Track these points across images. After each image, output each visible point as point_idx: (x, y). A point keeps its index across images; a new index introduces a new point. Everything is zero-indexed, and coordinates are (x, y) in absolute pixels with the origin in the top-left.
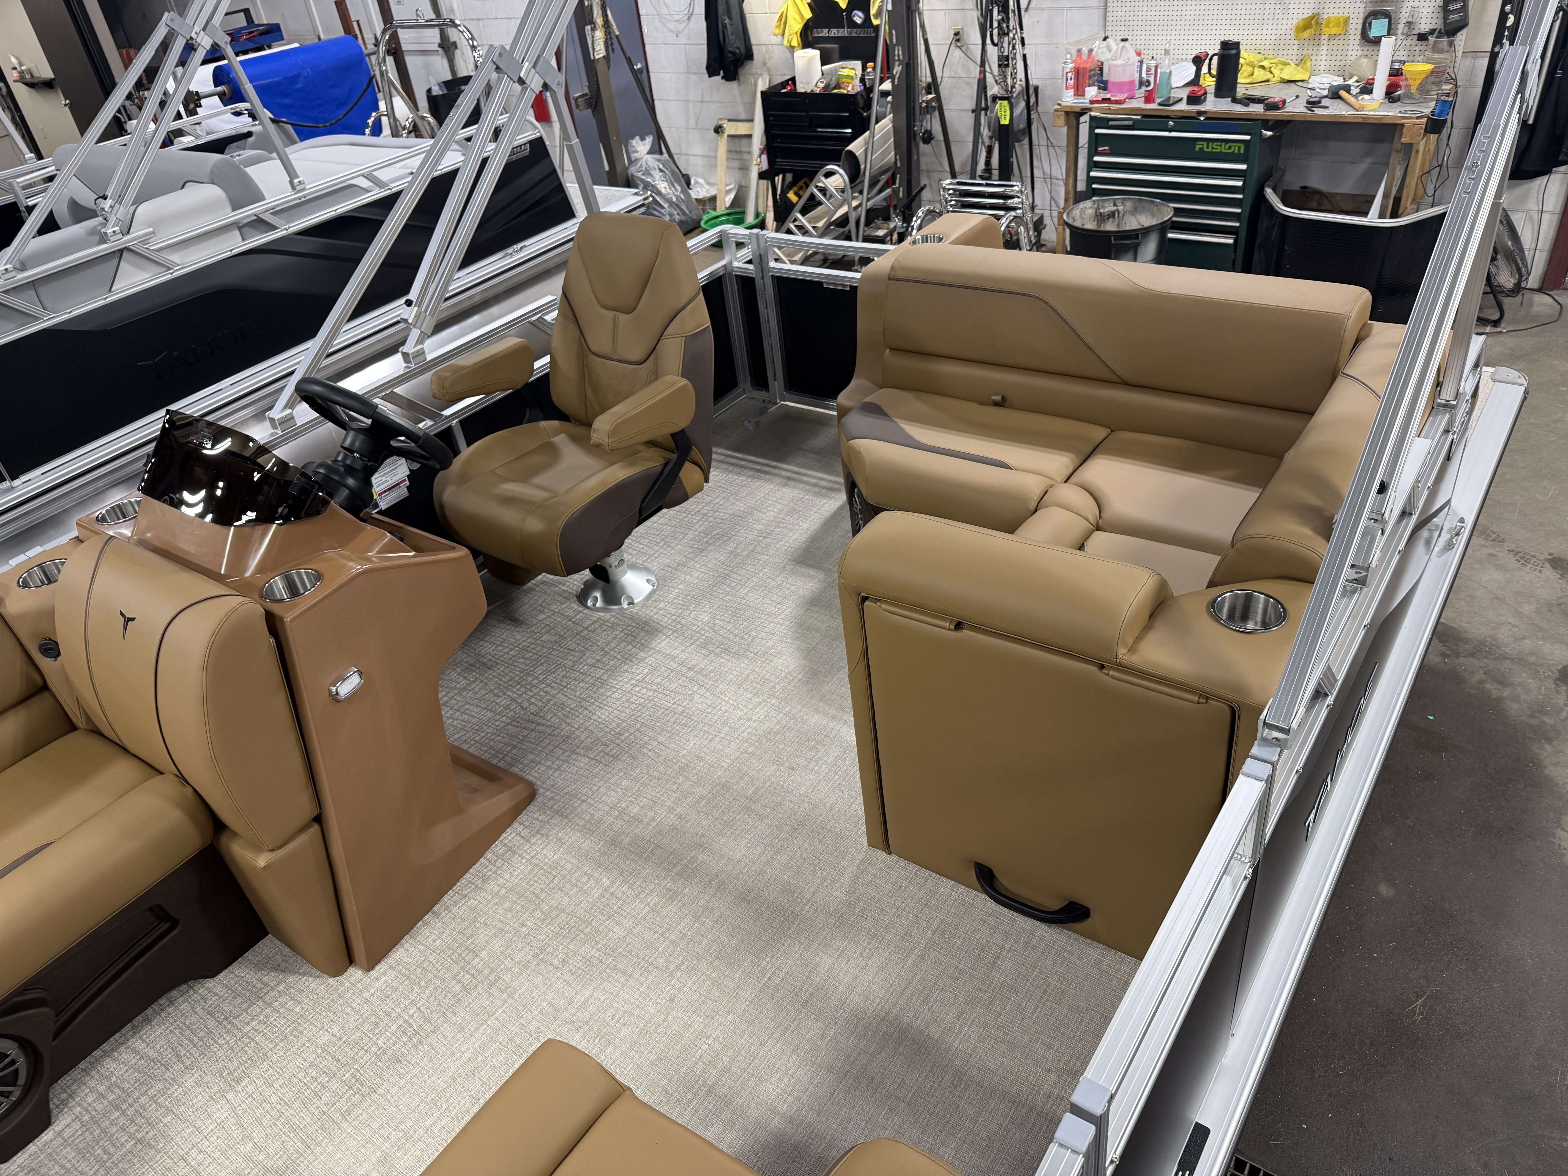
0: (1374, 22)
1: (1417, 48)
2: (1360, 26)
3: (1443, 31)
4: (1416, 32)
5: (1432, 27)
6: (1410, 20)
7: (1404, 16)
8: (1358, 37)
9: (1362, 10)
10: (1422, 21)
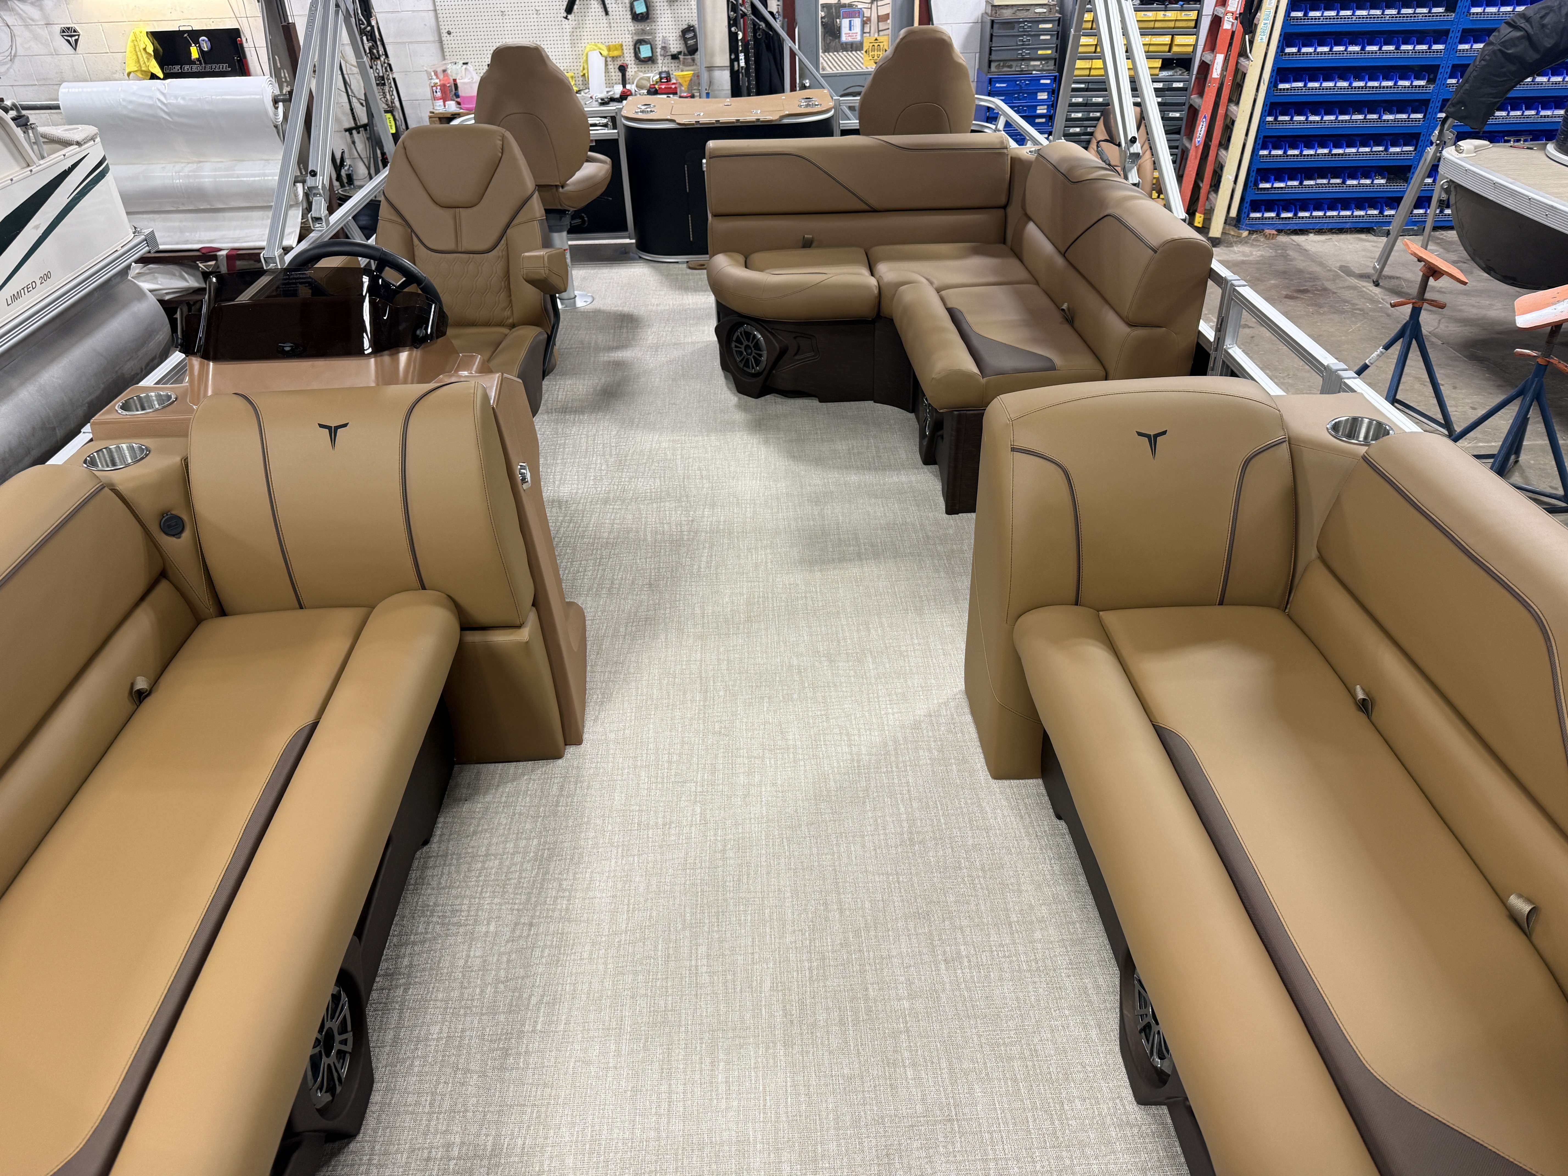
0: (641, 47)
1: (673, 65)
2: (632, 51)
3: (686, 52)
4: (669, 54)
5: (679, 50)
6: (663, 45)
7: (659, 44)
8: (633, 58)
9: (630, 40)
10: (671, 46)
